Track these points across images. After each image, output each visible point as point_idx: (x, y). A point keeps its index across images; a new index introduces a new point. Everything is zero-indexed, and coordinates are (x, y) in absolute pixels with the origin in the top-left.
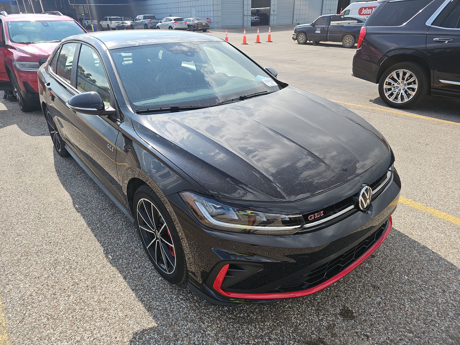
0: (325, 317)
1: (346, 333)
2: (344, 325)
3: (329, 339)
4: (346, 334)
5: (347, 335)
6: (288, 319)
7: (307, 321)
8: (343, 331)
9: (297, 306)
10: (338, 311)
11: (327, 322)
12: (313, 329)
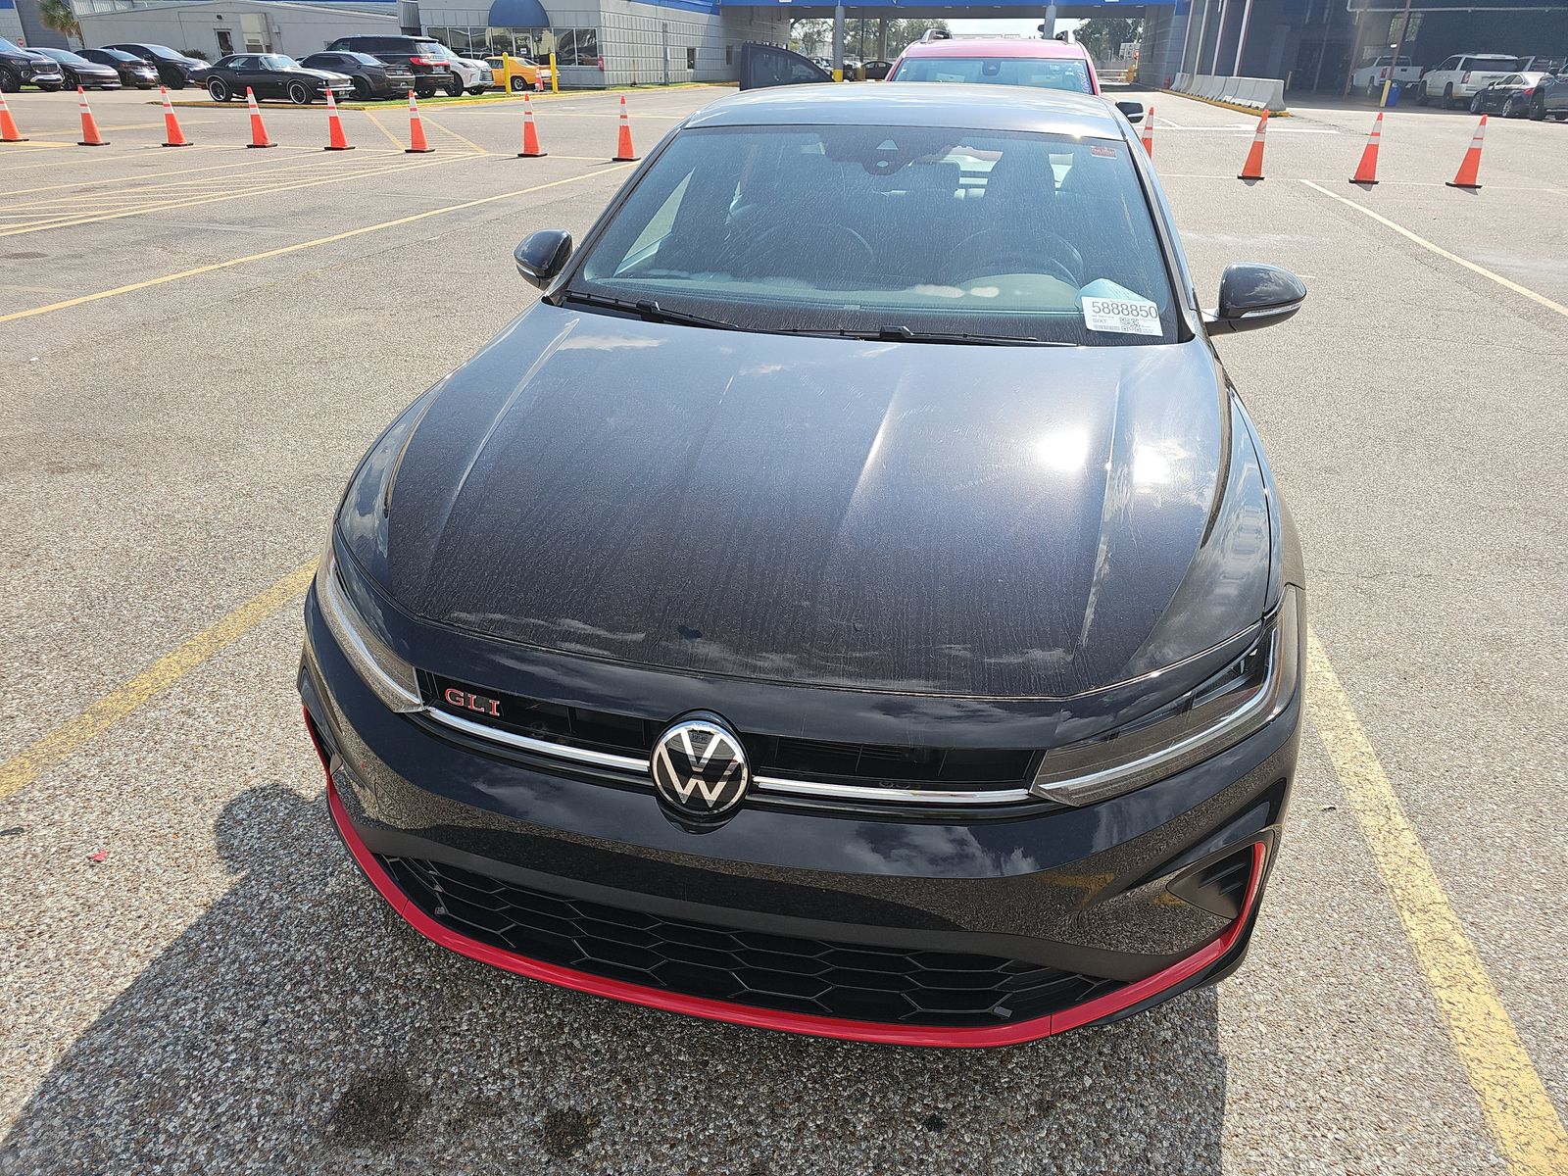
0: (517, 1082)
1: (484, 1155)
2: (515, 1137)
3: (439, 1119)
4: (478, 1155)
5: (477, 1159)
6: (458, 1002)
7: (478, 1044)
8: (486, 1145)
9: (523, 1001)
10: (563, 1105)
11: (500, 1093)
12: (454, 1070)
